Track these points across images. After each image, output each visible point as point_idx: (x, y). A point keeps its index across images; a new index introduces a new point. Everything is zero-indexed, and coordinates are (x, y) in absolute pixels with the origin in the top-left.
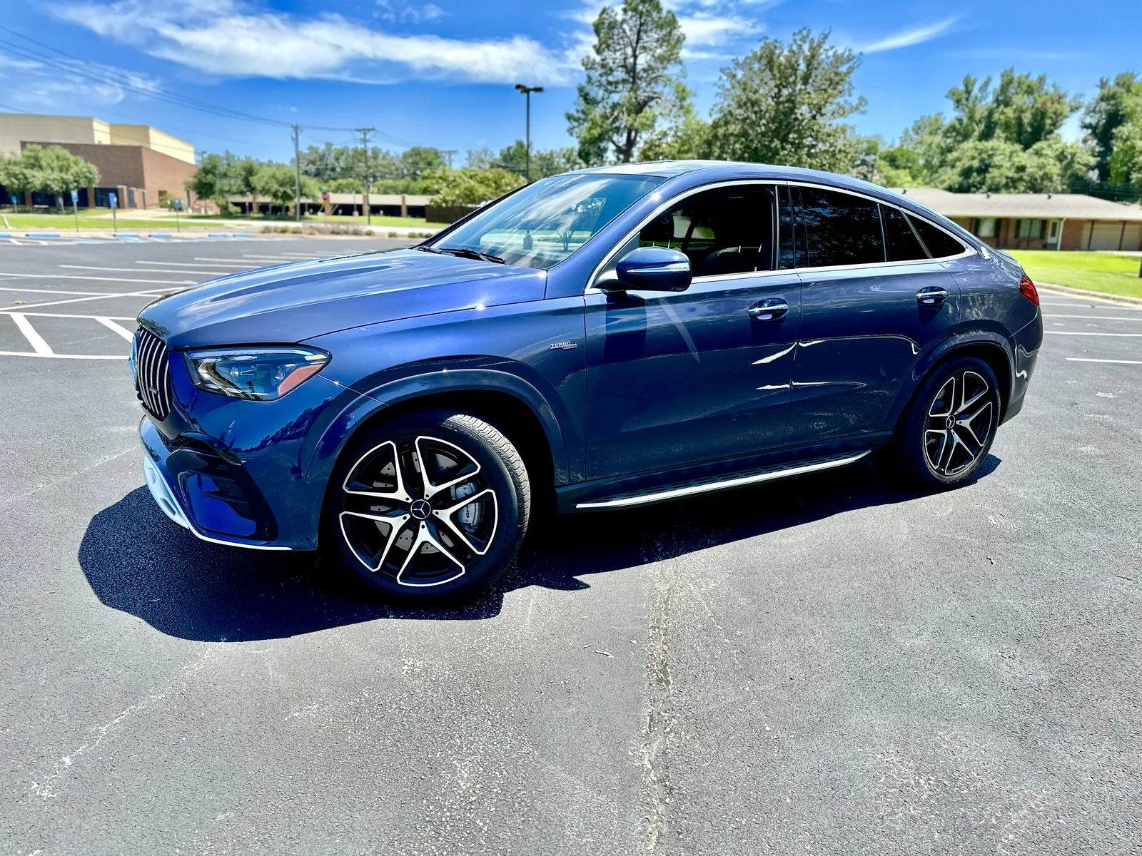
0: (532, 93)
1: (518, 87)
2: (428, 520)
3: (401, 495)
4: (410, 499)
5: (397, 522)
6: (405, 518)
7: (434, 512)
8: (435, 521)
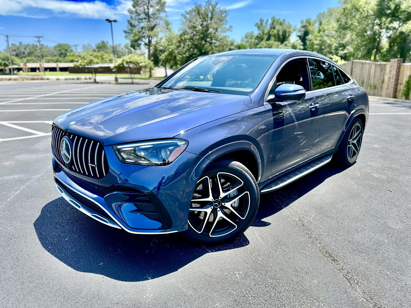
0: (113, 23)
1: (107, 20)
2: (220, 208)
3: (211, 199)
4: (214, 200)
5: (209, 210)
6: (211, 208)
7: (223, 204)
8: (223, 208)
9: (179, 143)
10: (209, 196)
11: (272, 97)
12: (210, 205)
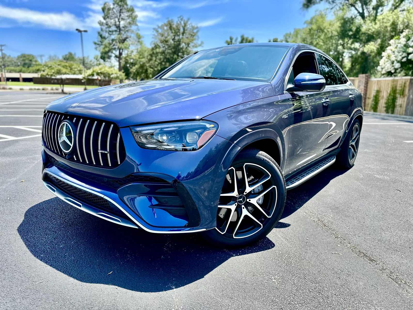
1: (77, 30)
2: (244, 204)
3: (235, 194)
4: (238, 195)
5: (233, 207)
6: (236, 205)
7: (248, 200)
8: (248, 205)
9: (208, 126)
10: (234, 191)
11: (291, 86)
12: (234, 201)
